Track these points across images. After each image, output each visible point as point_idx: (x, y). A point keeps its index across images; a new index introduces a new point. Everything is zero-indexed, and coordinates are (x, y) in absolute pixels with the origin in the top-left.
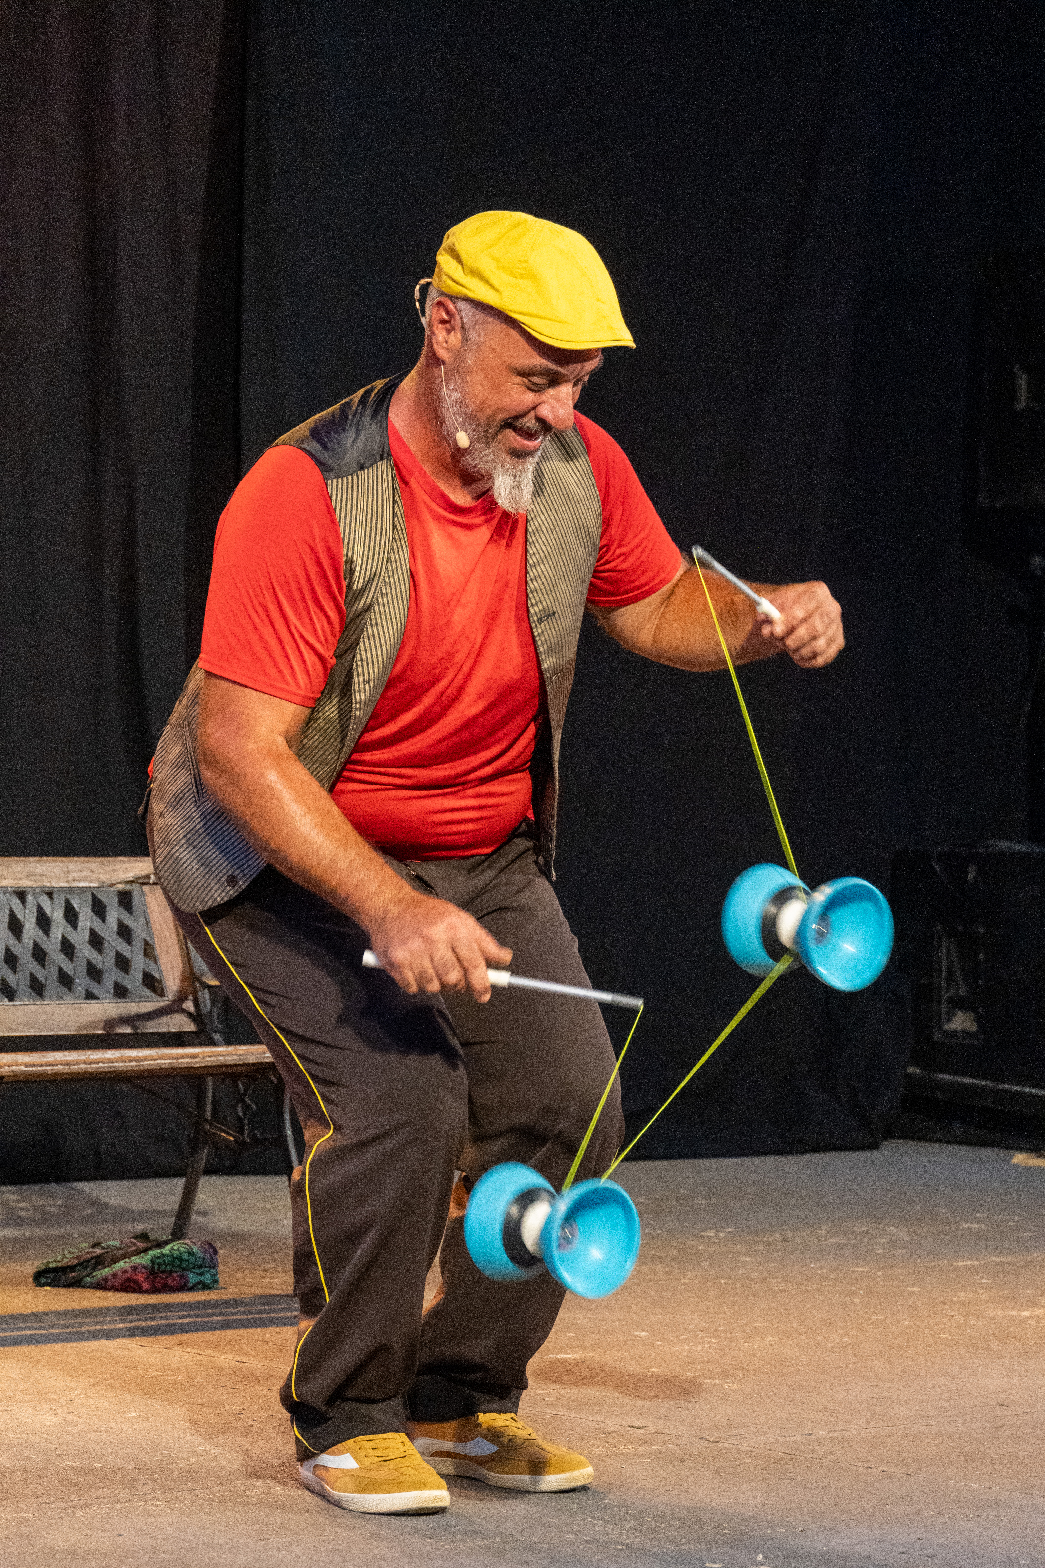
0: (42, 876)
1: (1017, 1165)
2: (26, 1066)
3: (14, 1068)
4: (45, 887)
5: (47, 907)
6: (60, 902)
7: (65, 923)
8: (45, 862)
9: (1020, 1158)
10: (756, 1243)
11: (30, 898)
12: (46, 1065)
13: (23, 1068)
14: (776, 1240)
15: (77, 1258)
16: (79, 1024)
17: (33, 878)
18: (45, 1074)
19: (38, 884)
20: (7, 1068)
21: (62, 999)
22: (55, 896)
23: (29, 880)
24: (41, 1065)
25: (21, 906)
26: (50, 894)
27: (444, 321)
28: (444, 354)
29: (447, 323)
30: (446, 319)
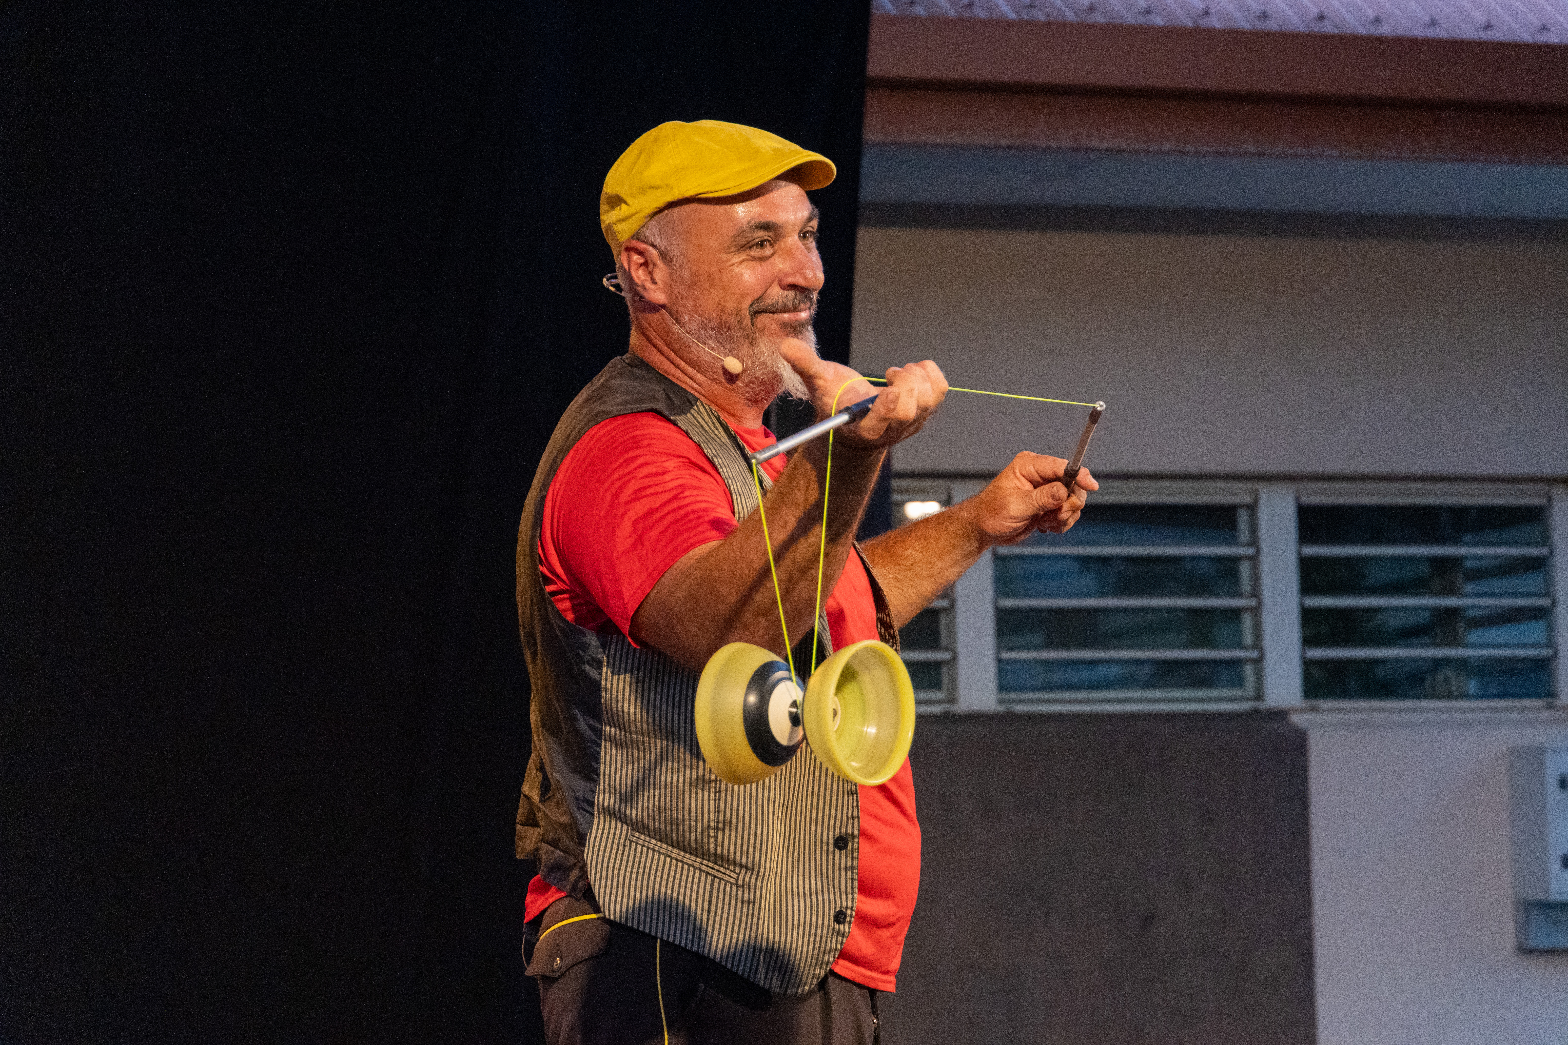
27: (641, 265)
28: (658, 296)
29: (645, 264)
30: (642, 261)
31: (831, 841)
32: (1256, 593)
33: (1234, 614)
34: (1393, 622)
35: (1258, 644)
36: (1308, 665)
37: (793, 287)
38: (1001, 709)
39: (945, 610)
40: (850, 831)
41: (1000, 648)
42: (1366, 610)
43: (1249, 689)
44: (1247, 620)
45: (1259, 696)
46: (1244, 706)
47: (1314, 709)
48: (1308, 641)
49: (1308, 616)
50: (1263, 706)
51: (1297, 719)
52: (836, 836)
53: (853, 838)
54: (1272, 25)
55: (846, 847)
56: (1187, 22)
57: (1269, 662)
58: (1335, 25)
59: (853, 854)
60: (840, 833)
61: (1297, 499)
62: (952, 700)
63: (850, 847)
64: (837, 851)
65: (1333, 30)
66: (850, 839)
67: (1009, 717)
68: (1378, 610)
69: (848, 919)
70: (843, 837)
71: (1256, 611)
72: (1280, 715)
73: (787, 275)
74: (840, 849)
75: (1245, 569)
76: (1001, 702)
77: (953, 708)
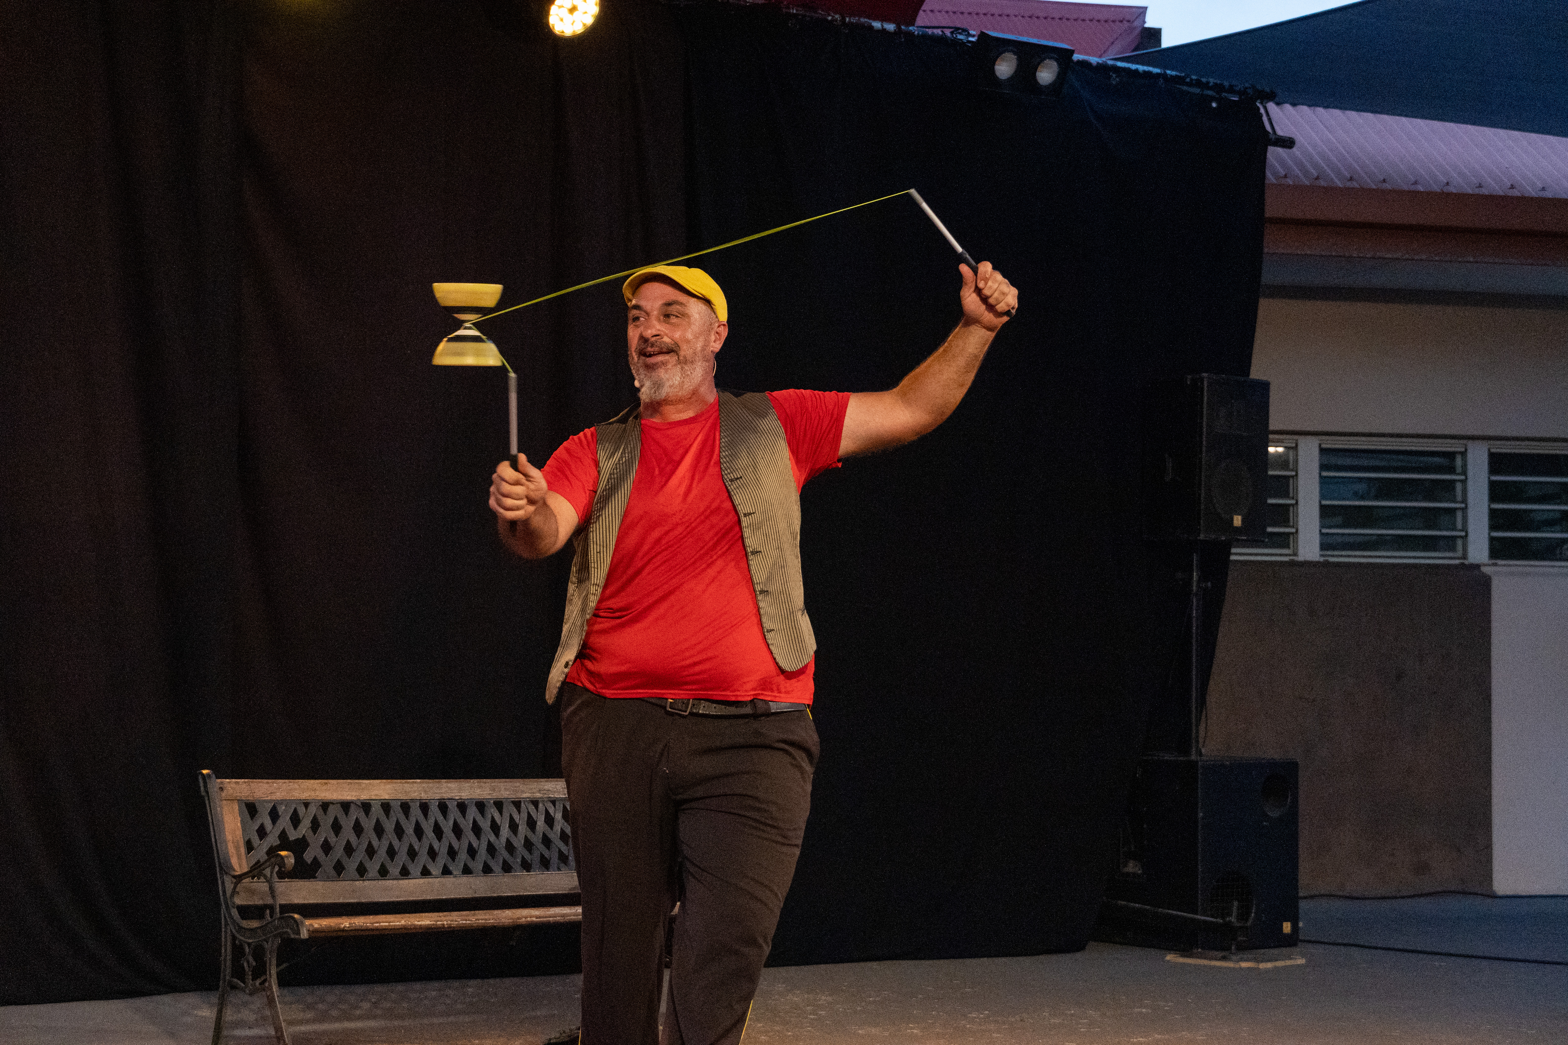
0: (549, 790)
1: (1168, 961)
2: (537, 918)
3: (529, 919)
4: (549, 798)
5: (551, 811)
6: (559, 806)
7: (563, 821)
8: (551, 781)
9: (1170, 957)
10: (1004, 1023)
11: (541, 805)
12: (550, 917)
13: (534, 919)
14: (1016, 1020)
15: (569, 1036)
16: (570, 887)
17: (542, 792)
18: (549, 922)
19: (546, 796)
20: (524, 919)
21: (561, 871)
22: (557, 803)
23: (540, 793)
24: (546, 917)
25: (535, 810)
26: (553, 802)
32: (1464, 501)
33: (1452, 511)
34: (1539, 517)
35: (1465, 529)
36: (1492, 540)
38: (1322, 559)
39: (1293, 505)
41: (1322, 526)
42: (1525, 511)
43: (1459, 553)
44: (1459, 514)
45: (1465, 557)
46: (1457, 562)
47: (1495, 565)
48: (1493, 527)
49: (1493, 513)
50: (1466, 562)
51: (1484, 569)
54: (1484, 191)
56: (1436, 188)
57: (1471, 538)
58: (1519, 191)
61: (1489, 450)
62: (1295, 554)
65: (1519, 194)
67: (1326, 564)
68: (1531, 511)
71: (1464, 510)
72: (1477, 567)
75: (1459, 486)
76: (1322, 556)
77: (1295, 558)
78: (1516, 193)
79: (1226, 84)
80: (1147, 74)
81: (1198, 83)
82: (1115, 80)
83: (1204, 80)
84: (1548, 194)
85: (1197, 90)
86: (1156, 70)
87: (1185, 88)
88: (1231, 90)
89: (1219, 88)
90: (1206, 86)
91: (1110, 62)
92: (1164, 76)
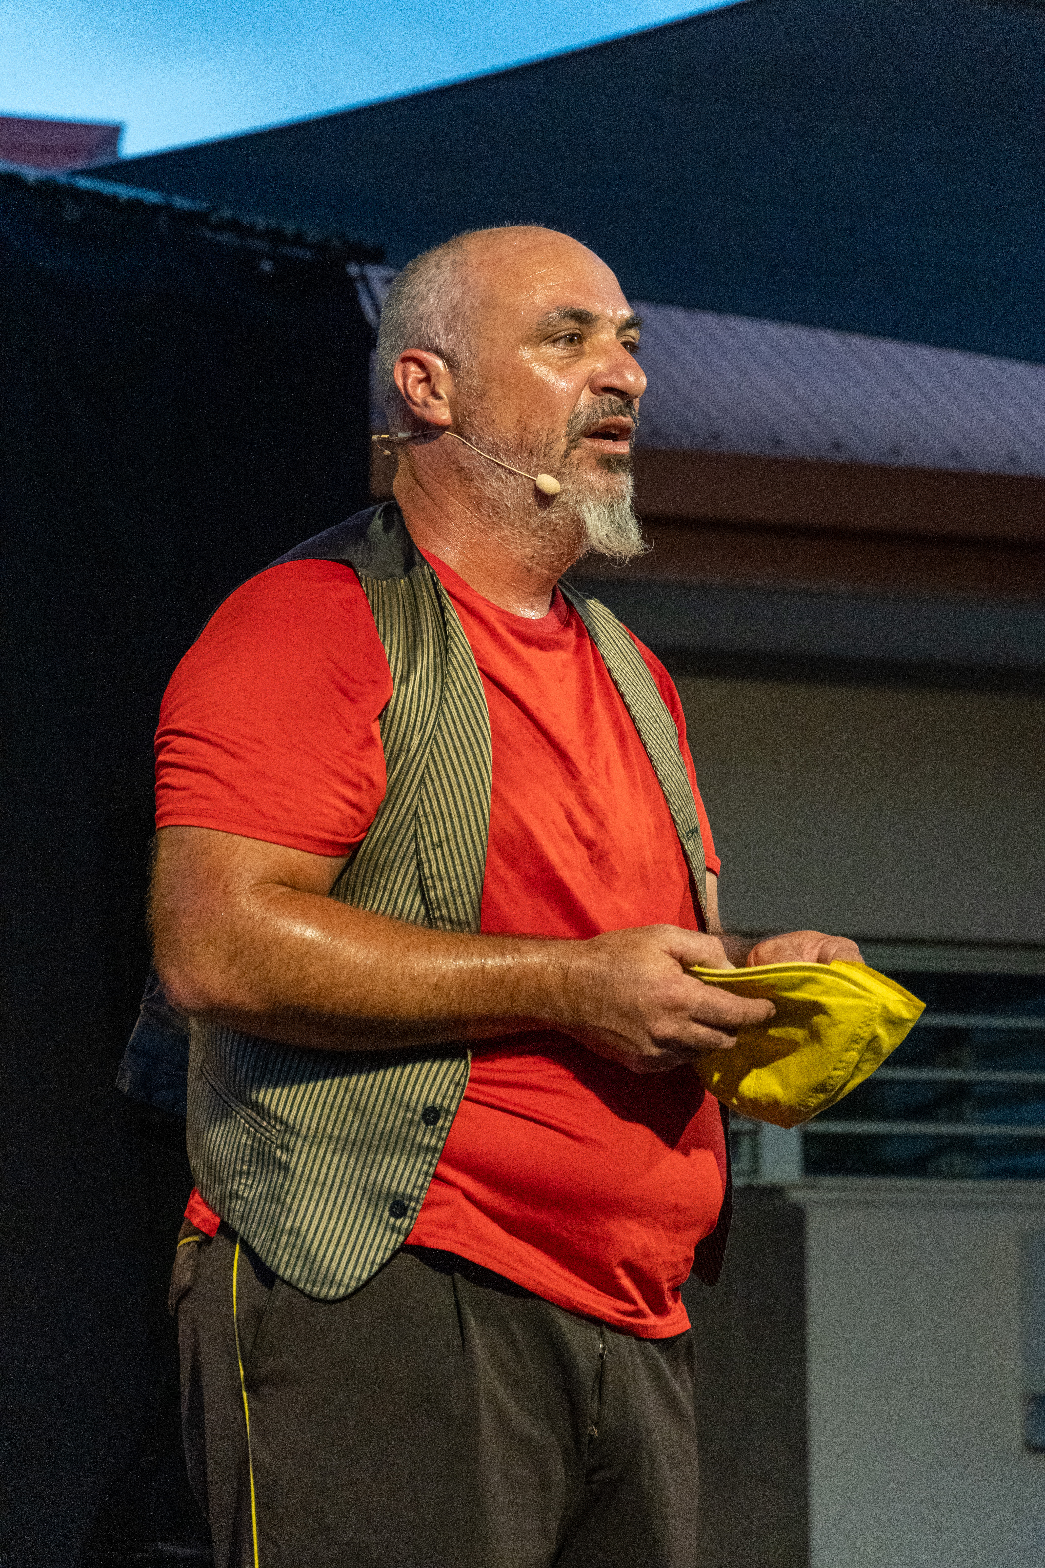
27: (421, 381)
28: (443, 414)
29: (427, 379)
30: (423, 375)
31: (420, 1109)
37: (609, 389)
40: (446, 1103)
43: (745, 1164)
47: (813, 1187)
51: (795, 1196)
52: (427, 1106)
53: (447, 1115)
55: (435, 1123)
59: (441, 1133)
60: (434, 1102)
63: (440, 1123)
64: (423, 1125)
66: (443, 1115)
69: (410, 1213)
70: (435, 1108)
72: (776, 1191)
73: (601, 375)
74: (428, 1123)
78: (839, 457)
79: (289, 229)
80: (136, 205)
81: (235, 226)
82: (71, 212)
83: (246, 219)
84: (901, 461)
85: (229, 238)
86: (152, 197)
87: (205, 233)
88: (298, 240)
89: (275, 236)
90: (248, 231)
91: (62, 179)
92: (165, 209)
